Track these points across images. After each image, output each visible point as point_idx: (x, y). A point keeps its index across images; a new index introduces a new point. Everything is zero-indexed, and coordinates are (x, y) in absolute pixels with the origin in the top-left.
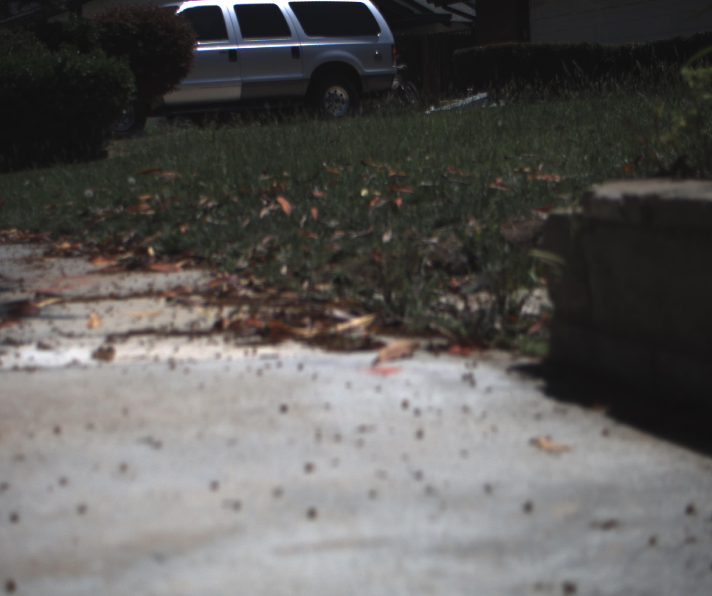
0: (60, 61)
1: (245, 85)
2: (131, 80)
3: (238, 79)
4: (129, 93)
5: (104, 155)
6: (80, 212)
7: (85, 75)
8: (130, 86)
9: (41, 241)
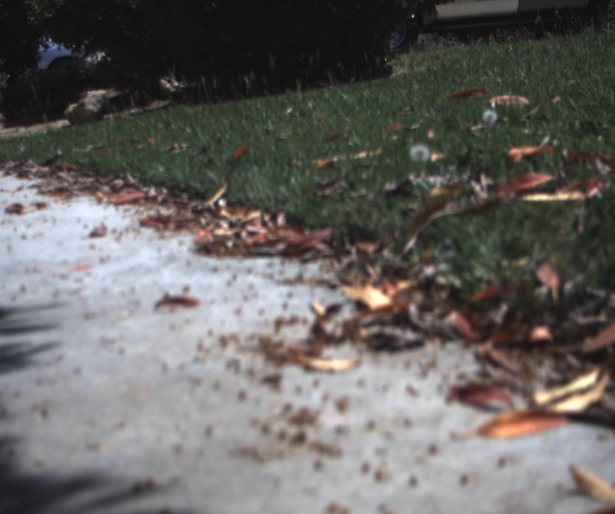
9: (308, 255)
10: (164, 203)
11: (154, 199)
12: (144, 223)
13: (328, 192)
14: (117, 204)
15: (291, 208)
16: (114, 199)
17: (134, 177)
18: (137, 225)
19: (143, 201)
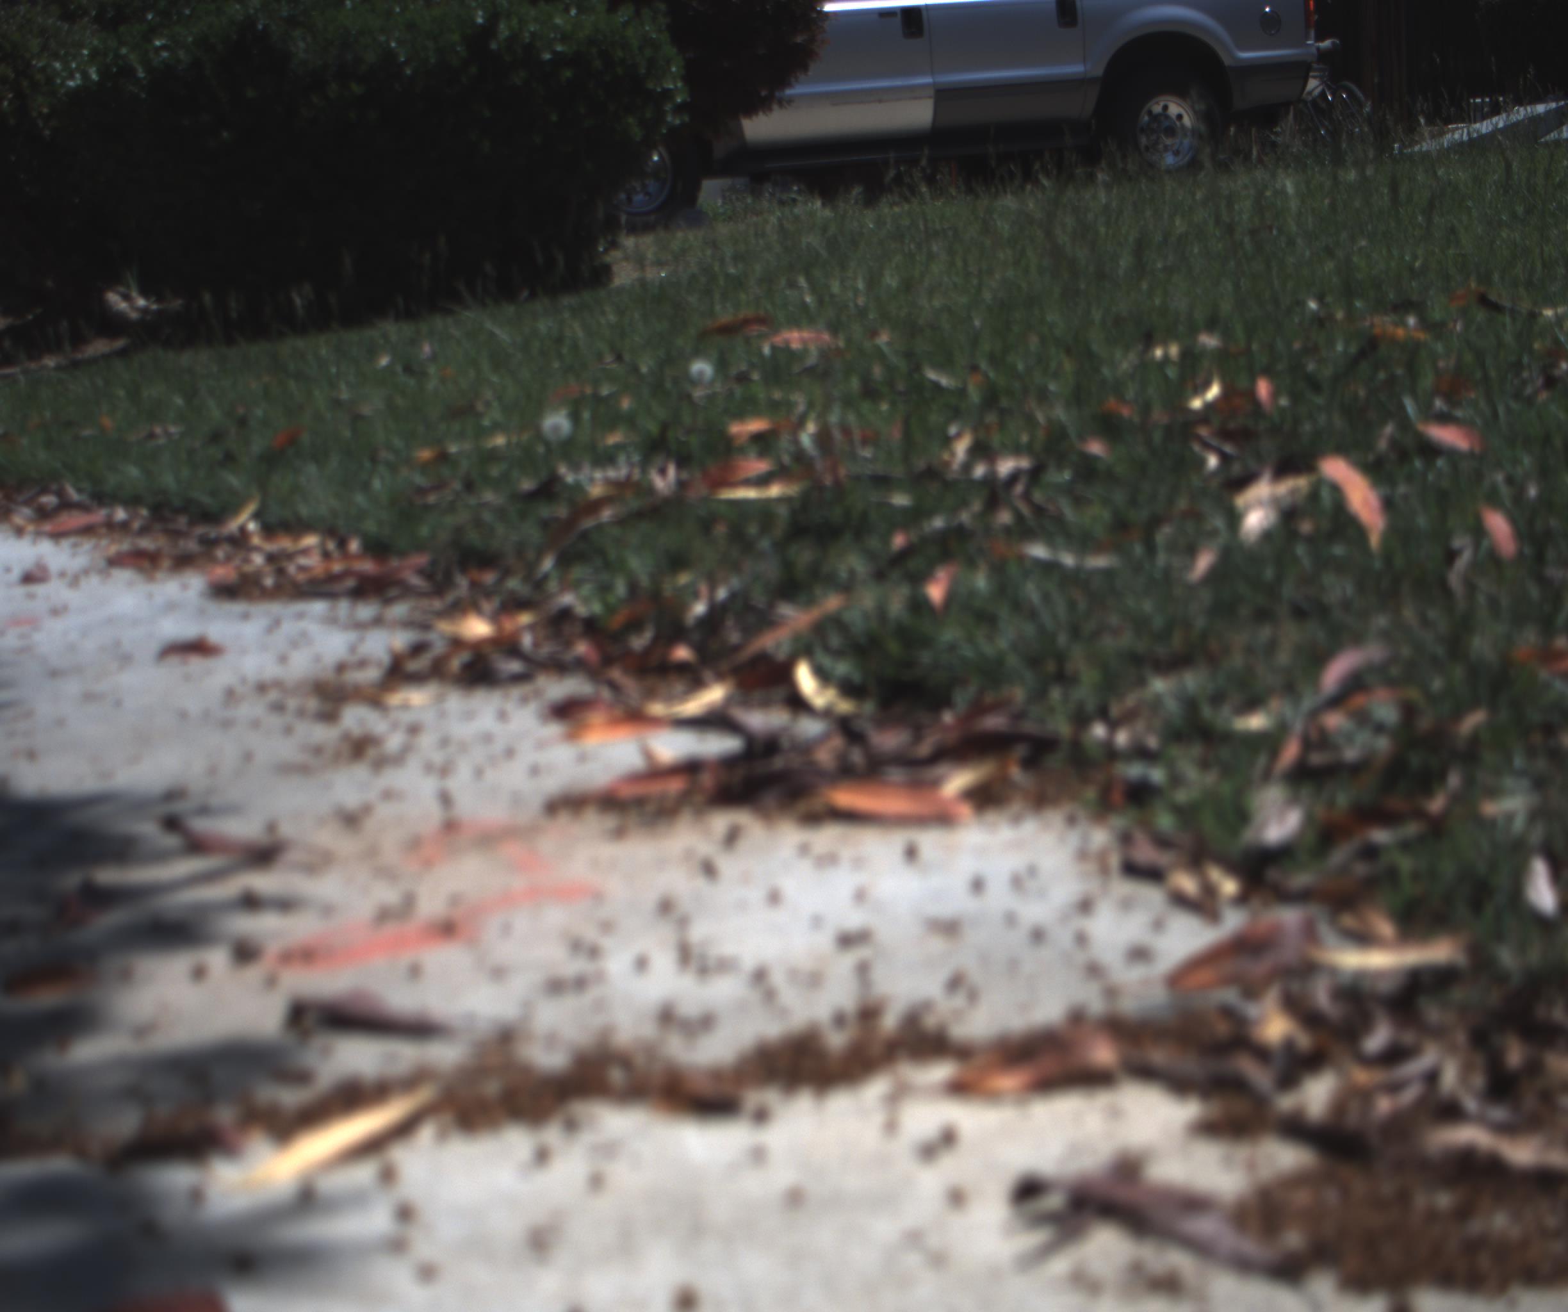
0: (480, 21)
1: (943, 95)
2: (674, 69)
3: (928, 80)
4: (668, 107)
5: (601, 275)
6: (527, 485)
7: (547, 56)
8: (671, 86)
9: (393, 592)
10: (144, 531)
11: (124, 526)
12: (115, 562)
13: (432, 499)
14: (57, 536)
15: (370, 526)
16: (47, 527)
17: (80, 490)
18: (102, 563)
19: (103, 530)
